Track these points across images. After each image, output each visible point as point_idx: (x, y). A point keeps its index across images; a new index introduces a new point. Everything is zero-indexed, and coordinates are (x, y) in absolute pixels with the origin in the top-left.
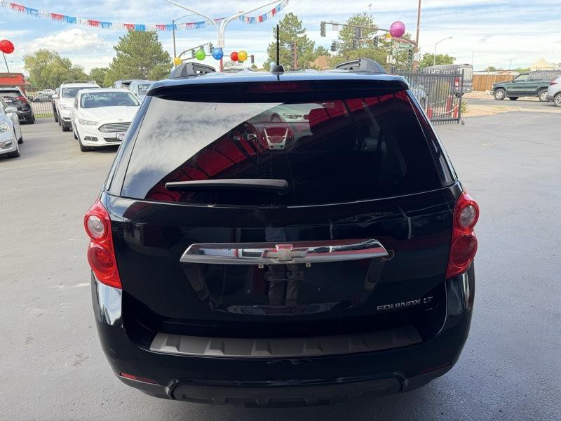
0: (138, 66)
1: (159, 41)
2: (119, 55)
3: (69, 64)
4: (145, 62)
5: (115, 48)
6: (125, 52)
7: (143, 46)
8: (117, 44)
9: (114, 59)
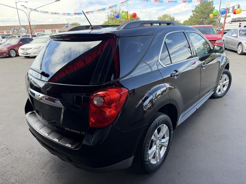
0: (201, 18)
1: (213, 6)
2: (193, 14)
3: (174, 19)
4: (205, 16)
5: (192, 11)
6: (196, 12)
7: (205, 9)
8: (194, 9)
9: (191, 16)
